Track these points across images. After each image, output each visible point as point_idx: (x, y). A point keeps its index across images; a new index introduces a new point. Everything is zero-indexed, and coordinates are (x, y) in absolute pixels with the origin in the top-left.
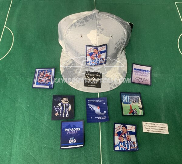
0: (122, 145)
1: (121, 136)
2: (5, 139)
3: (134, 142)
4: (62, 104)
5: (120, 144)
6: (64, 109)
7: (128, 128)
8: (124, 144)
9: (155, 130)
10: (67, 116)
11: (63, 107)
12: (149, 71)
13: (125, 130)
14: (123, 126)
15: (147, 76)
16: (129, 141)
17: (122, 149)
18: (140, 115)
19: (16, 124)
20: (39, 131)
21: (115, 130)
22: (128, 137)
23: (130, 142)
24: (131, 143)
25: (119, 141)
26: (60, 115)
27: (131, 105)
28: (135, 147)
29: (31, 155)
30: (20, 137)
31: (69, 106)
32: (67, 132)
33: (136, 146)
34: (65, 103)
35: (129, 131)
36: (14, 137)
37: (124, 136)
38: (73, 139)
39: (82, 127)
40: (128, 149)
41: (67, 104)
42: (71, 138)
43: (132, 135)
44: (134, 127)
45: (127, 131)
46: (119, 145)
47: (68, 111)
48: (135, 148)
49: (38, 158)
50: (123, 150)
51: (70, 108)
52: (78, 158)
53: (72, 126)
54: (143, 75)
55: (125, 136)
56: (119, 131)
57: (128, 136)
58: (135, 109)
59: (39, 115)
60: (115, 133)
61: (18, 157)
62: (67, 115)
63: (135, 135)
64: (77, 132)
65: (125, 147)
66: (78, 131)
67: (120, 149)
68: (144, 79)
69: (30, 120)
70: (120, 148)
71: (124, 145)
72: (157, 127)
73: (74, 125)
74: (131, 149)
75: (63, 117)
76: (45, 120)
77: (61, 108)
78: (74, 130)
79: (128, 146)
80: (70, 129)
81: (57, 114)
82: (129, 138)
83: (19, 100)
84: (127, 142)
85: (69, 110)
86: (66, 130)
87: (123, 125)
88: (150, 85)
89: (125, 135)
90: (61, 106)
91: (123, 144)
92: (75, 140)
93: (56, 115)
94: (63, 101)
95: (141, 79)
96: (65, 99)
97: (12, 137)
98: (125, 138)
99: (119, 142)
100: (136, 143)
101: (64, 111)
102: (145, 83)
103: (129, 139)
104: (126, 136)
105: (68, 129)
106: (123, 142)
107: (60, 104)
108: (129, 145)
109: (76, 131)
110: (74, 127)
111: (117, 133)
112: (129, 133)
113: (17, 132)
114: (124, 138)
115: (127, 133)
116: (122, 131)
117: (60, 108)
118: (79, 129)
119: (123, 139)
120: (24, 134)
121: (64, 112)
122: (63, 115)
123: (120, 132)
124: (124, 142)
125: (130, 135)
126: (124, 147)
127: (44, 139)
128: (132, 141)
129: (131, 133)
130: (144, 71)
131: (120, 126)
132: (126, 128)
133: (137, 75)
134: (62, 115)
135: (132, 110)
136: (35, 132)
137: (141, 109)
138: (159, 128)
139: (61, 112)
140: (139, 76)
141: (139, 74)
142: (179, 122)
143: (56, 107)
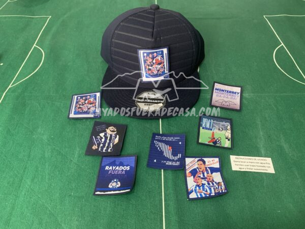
0: (200, 189)
1: (197, 176)
2: (8, 183)
3: (219, 183)
4: (106, 134)
5: (197, 188)
6: (108, 141)
7: (207, 163)
8: (203, 187)
9: (252, 167)
10: (109, 151)
11: (106, 138)
12: (238, 93)
13: (203, 167)
14: (198, 161)
15: (235, 99)
16: (210, 183)
17: (201, 195)
18: (225, 146)
19: (29, 162)
20: (63, 171)
21: (187, 167)
22: (208, 177)
23: (213, 184)
24: (215, 184)
25: (196, 184)
26: (100, 148)
27: (213, 132)
28: (221, 189)
29: (47, 208)
30: (33, 180)
31: (116, 137)
32: (108, 171)
33: (223, 188)
34: (111, 133)
35: (209, 168)
36: (23, 181)
37: (202, 176)
38: (116, 182)
39: (133, 165)
40: (211, 193)
41: (113, 135)
42: (114, 179)
43: (214, 174)
44: (217, 160)
45: (206, 168)
46: (195, 190)
47: (113, 144)
48: (222, 191)
49: (57, 212)
50: (204, 196)
51: (117, 140)
52: (124, 211)
53: (117, 163)
54: (229, 97)
55: (204, 176)
56: (193, 168)
57: (208, 175)
58: (219, 139)
59: (67, 149)
60: (187, 172)
61: (24, 210)
62: (110, 149)
63: (219, 173)
64: (124, 173)
65: (206, 191)
66: (126, 171)
67: (197, 195)
68: (230, 103)
69: (52, 156)
70: (199, 194)
71: (203, 189)
72: (254, 163)
73: (121, 162)
74: (215, 193)
75: (104, 151)
76: (76, 156)
77: (103, 140)
78: (120, 169)
79: (210, 189)
80: (114, 168)
81: (95, 147)
82: (211, 178)
83: (39, 130)
84: (209, 184)
85: (115, 143)
86: (107, 168)
87: (198, 159)
88: (240, 111)
89: (203, 174)
90: (104, 138)
91: (201, 187)
92: (119, 183)
93: (93, 148)
94: (108, 131)
95: (226, 102)
96: (111, 128)
97: (21, 180)
98: (204, 178)
99: (195, 186)
100: (222, 183)
101: (107, 143)
102: (232, 106)
103: (211, 180)
104: (206, 176)
105: (111, 167)
106: (201, 185)
107: (102, 135)
108: (212, 188)
109: (122, 170)
110: (121, 164)
111: (190, 172)
112: (209, 171)
113: (29, 173)
114: (202, 178)
115: (207, 170)
116: (197, 168)
117: (101, 140)
118: (128, 168)
119: (200, 180)
120: (40, 177)
121: (107, 145)
122: (105, 149)
123: (195, 170)
124: (203, 185)
125: (212, 173)
126: (204, 192)
127: (71, 183)
128: (216, 182)
129: (213, 170)
130: (230, 92)
131: (194, 161)
132: (204, 162)
133: (220, 96)
134: (102, 149)
135: (214, 138)
136: (58, 173)
137: (229, 140)
138: (258, 165)
139: (101, 145)
140: (222, 98)
141: (222, 95)
142: (290, 155)
143: (96, 138)
